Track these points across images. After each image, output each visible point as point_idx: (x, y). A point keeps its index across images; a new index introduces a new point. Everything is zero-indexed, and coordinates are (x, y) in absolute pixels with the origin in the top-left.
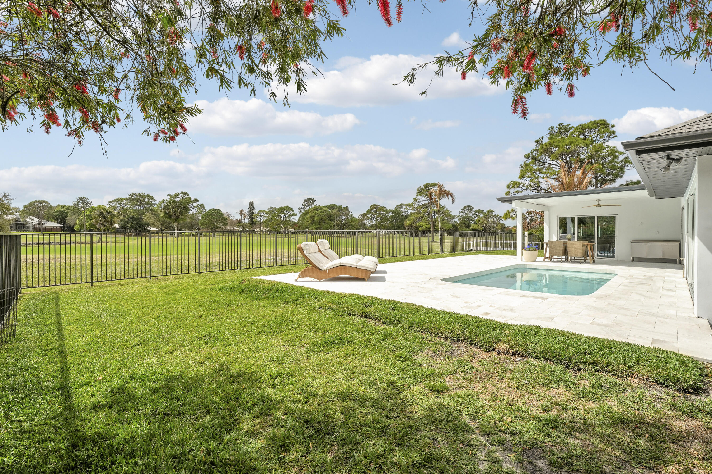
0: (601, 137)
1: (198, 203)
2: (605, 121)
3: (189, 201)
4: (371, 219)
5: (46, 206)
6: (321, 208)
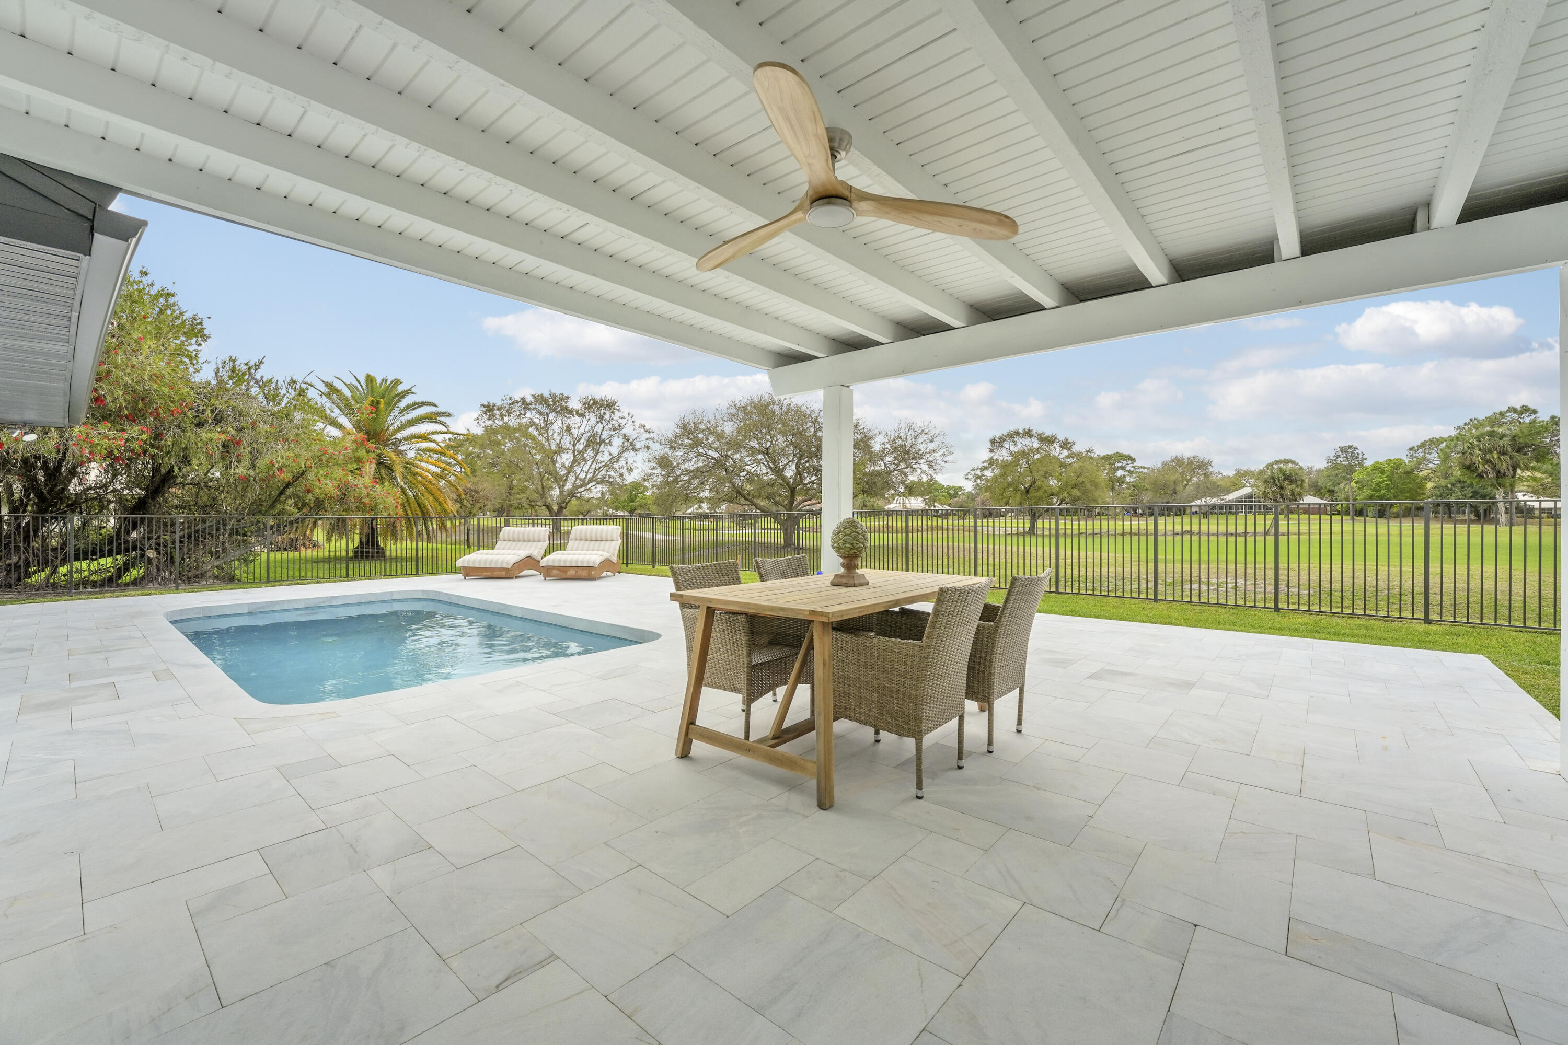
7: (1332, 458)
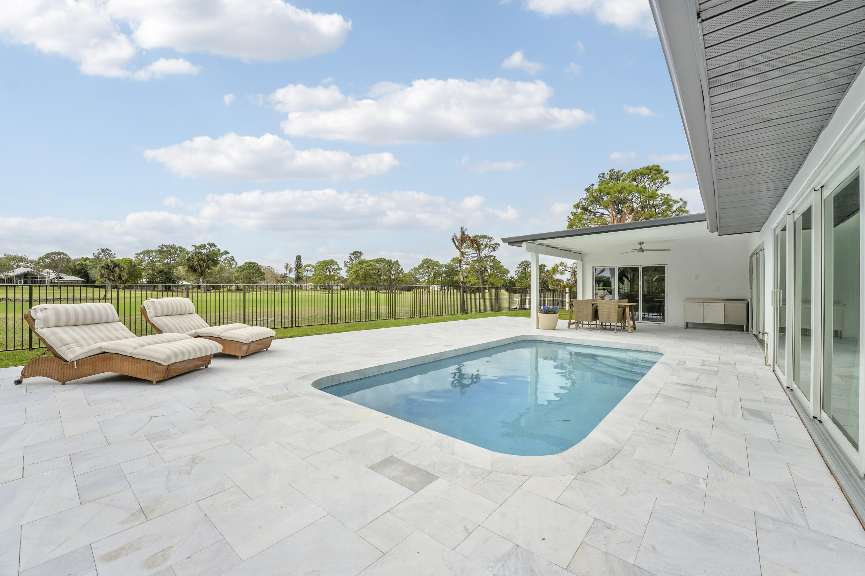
0: (655, 184)
1: (229, 256)
2: (658, 166)
3: (217, 253)
4: (423, 274)
5: (64, 258)
6: (367, 262)
7: (96, 254)
